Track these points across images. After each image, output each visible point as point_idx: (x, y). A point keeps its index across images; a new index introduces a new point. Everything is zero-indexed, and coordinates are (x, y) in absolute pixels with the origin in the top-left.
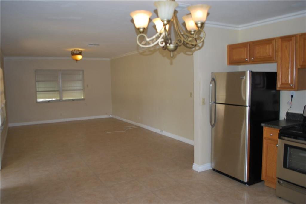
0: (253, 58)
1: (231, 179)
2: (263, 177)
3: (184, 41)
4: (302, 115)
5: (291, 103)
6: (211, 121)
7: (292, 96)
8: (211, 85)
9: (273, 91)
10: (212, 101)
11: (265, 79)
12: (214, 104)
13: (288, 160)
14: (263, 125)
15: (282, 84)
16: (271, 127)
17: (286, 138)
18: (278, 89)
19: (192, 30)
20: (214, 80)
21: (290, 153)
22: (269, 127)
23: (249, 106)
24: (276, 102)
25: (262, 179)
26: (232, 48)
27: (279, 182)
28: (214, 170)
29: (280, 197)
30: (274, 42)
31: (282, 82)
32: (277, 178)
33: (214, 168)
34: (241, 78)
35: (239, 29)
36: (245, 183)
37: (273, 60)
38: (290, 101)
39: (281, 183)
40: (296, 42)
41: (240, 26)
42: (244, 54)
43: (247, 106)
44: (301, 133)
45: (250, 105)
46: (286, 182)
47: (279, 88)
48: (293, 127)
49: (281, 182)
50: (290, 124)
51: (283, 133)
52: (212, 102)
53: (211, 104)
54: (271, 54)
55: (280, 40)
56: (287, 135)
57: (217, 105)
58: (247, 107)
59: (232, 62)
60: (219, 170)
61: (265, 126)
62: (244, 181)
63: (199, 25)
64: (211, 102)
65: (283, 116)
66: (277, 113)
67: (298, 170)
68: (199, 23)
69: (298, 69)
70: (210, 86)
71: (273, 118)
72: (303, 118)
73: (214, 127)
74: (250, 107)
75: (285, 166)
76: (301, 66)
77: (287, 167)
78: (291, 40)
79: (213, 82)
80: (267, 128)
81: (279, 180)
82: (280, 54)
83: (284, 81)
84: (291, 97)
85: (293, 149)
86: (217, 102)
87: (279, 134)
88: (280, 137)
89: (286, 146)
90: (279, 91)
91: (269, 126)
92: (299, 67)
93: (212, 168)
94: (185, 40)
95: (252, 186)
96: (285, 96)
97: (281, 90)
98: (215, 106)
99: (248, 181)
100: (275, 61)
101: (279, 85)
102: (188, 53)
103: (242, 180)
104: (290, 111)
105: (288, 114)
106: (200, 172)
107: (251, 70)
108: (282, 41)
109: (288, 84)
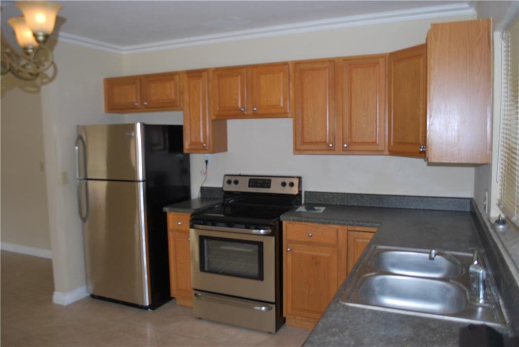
0: (147, 102)
1: (124, 307)
2: (174, 292)
3: (10, 65)
4: (221, 189)
5: (206, 173)
6: (80, 213)
7: (207, 162)
8: (77, 148)
9: (179, 156)
10: (80, 176)
11: (167, 136)
12: (85, 181)
13: (206, 259)
14: (166, 209)
15: (191, 144)
16: (179, 212)
17: (201, 227)
18: (185, 151)
19: (30, 47)
20: (81, 140)
21: (208, 248)
22: (176, 212)
23: (143, 181)
24: (185, 171)
25: (172, 295)
26: (112, 84)
27: (196, 295)
28: (93, 296)
29: (200, 318)
30: (177, 78)
31: (191, 139)
32: (193, 291)
33: (92, 293)
34: (128, 134)
35: (124, 53)
36: (146, 308)
37: (177, 106)
38: (205, 169)
39: (199, 296)
40: (209, 81)
41: (124, 48)
42: (131, 95)
43: (139, 181)
44: (222, 215)
45: (145, 179)
46: (205, 293)
47: (189, 150)
48: (211, 209)
49: (200, 294)
50: (206, 205)
51: (197, 219)
52: (81, 178)
53: (78, 181)
54: (173, 97)
55: (186, 75)
56: (202, 222)
57: (90, 182)
58: (139, 183)
59: (112, 107)
60: (102, 295)
61: (170, 211)
62: (145, 305)
63: (41, 38)
64: (78, 177)
65: (195, 193)
66: (187, 190)
67: (221, 272)
68: (41, 34)
69: (213, 121)
70: (75, 150)
71: (182, 196)
72: (223, 193)
73: (87, 222)
74: (145, 183)
75: (202, 269)
76: (217, 116)
77: (206, 269)
78: (201, 76)
79: (80, 143)
80: (173, 213)
81: (196, 292)
82: (186, 98)
83: (193, 140)
84: (205, 163)
85: (211, 242)
86: (89, 177)
87: (191, 221)
88: (192, 227)
89: (202, 239)
90: (188, 156)
91: (176, 209)
92: (214, 117)
93: (88, 295)
94: (14, 65)
95: (158, 310)
96: (197, 161)
97: (192, 153)
98: (86, 184)
99: (151, 303)
100: (179, 108)
101: (187, 145)
102: (29, 89)
103: (140, 304)
104: (206, 185)
105: (203, 189)
106: (68, 306)
107: (142, 122)
108: (189, 77)
109: (199, 143)
